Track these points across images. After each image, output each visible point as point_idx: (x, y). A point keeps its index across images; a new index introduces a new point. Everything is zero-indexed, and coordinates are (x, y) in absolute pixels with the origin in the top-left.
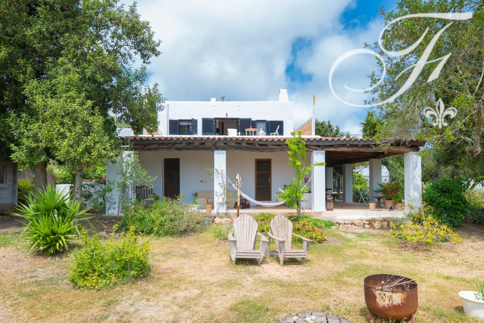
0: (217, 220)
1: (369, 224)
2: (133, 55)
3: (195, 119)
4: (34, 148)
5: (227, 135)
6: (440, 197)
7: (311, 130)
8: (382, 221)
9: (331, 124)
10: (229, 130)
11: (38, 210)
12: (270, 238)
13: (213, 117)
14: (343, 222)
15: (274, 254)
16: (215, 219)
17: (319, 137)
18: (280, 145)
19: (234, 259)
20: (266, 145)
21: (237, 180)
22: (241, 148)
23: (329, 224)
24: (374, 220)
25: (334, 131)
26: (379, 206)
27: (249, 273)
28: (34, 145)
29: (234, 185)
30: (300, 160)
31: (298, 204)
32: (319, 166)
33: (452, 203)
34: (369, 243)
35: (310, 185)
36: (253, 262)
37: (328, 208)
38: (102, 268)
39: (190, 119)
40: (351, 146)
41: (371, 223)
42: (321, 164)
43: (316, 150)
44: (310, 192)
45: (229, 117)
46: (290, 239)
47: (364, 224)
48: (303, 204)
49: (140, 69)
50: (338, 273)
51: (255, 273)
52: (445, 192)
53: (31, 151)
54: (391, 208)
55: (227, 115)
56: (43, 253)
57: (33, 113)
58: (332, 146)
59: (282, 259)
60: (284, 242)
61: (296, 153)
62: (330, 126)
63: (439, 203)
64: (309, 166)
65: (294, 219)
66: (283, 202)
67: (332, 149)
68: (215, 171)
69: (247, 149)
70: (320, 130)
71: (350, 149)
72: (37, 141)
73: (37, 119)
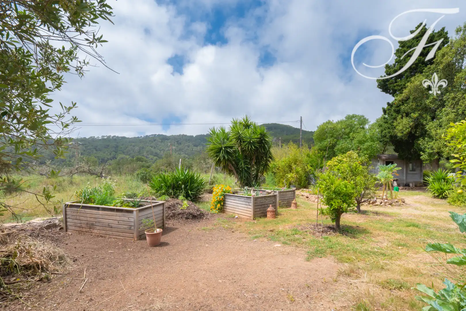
4: (432, 153)
11: (434, 179)
28: (431, 151)
53: (430, 155)
56: (438, 197)
57: (431, 137)
72: (432, 149)
73: (433, 140)
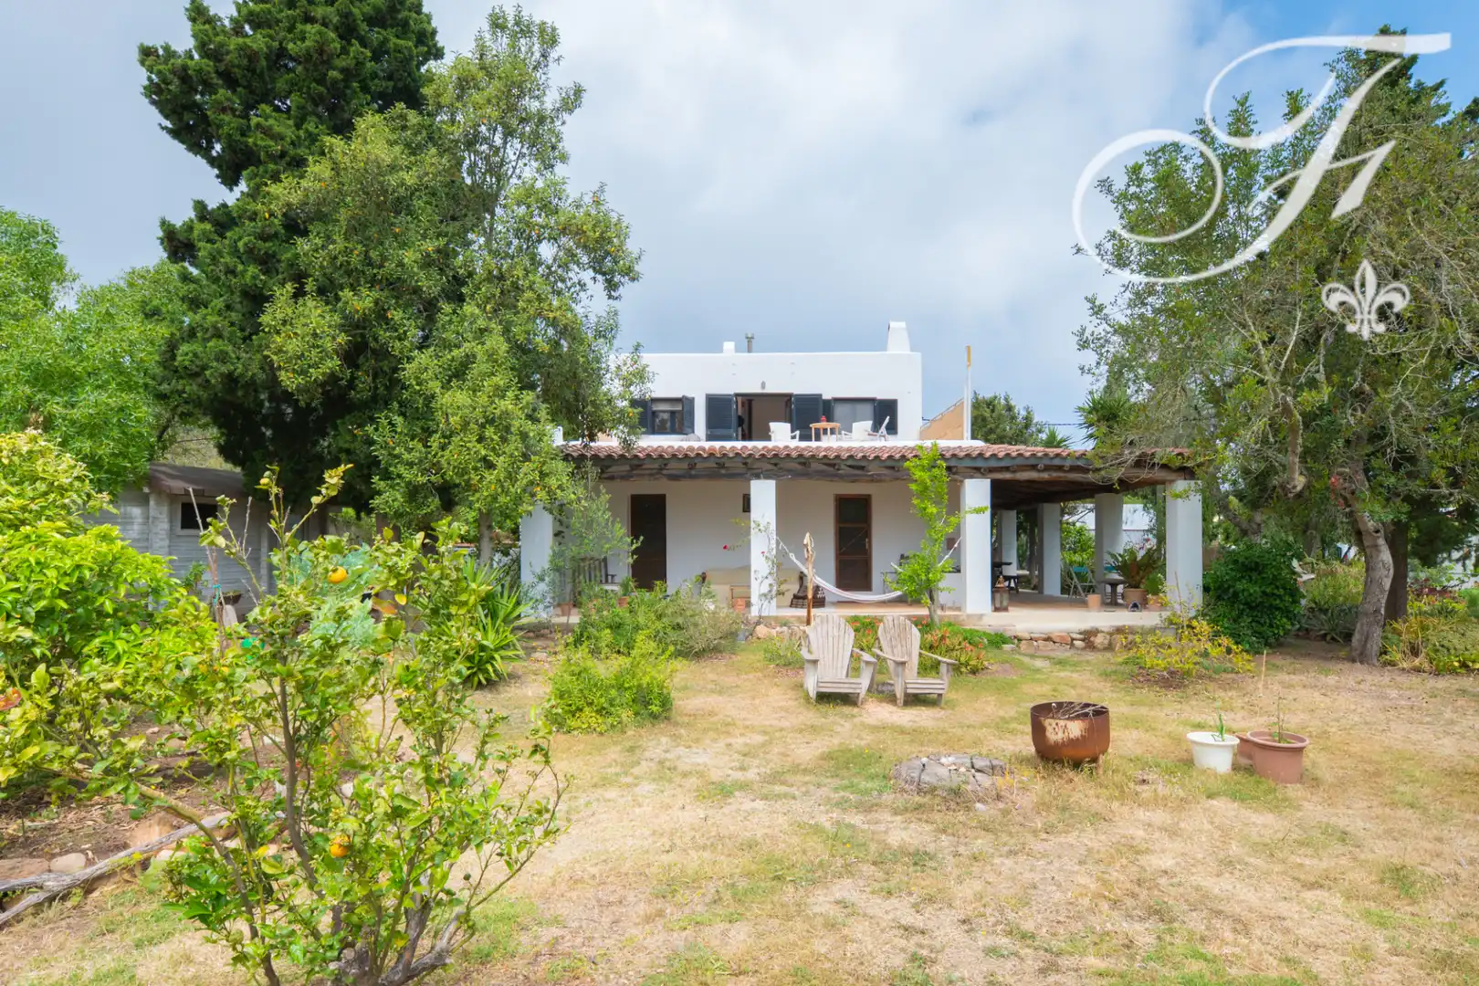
0: (761, 630)
1: (1083, 640)
2: (590, 283)
3: (689, 395)
5: (769, 438)
6: (1239, 579)
7: (961, 425)
8: (1111, 634)
9: (1012, 403)
10: (773, 425)
12: (878, 657)
13: (732, 392)
14: (1027, 636)
15: (885, 688)
16: (758, 628)
17: (979, 444)
18: (893, 468)
19: (813, 694)
20: (862, 468)
21: (806, 546)
22: (806, 475)
23: (998, 640)
24: (1093, 632)
25: (1020, 419)
26: (1112, 603)
27: (846, 717)
29: (792, 556)
30: (937, 503)
31: (932, 598)
32: (975, 515)
33: (1264, 593)
34: (1075, 675)
35: (958, 555)
36: (847, 699)
37: (998, 605)
38: (603, 700)
39: (680, 396)
40: (1047, 468)
41: (1088, 636)
42: (979, 511)
43: (972, 477)
44: (959, 571)
45: (770, 389)
46: (915, 660)
47: (1073, 639)
48: (942, 597)
49: (605, 314)
50: (1003, 719)
51: (853, 716)
52: (1251, 570)
54: (1135, 606)
55: (763, 385)
58: (1007, 469)
59: (899, 694)
60: (903, 663)
61: (926, 488)
62: (1009, 408)
63: (1236, 595)
64: (954, 515)
65: (924, 625)
66: (899, 593)
67: (1008, 476)
68: (753, 525)
69: (821, 475)
70: (984, 419)
71: (1045, 476)
